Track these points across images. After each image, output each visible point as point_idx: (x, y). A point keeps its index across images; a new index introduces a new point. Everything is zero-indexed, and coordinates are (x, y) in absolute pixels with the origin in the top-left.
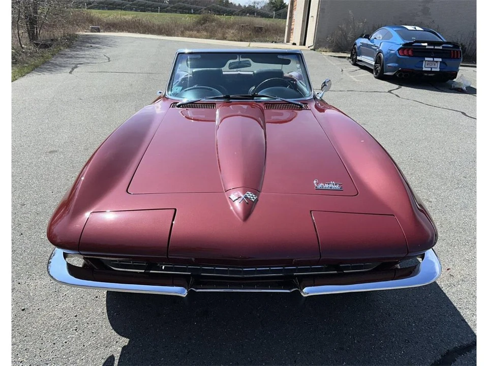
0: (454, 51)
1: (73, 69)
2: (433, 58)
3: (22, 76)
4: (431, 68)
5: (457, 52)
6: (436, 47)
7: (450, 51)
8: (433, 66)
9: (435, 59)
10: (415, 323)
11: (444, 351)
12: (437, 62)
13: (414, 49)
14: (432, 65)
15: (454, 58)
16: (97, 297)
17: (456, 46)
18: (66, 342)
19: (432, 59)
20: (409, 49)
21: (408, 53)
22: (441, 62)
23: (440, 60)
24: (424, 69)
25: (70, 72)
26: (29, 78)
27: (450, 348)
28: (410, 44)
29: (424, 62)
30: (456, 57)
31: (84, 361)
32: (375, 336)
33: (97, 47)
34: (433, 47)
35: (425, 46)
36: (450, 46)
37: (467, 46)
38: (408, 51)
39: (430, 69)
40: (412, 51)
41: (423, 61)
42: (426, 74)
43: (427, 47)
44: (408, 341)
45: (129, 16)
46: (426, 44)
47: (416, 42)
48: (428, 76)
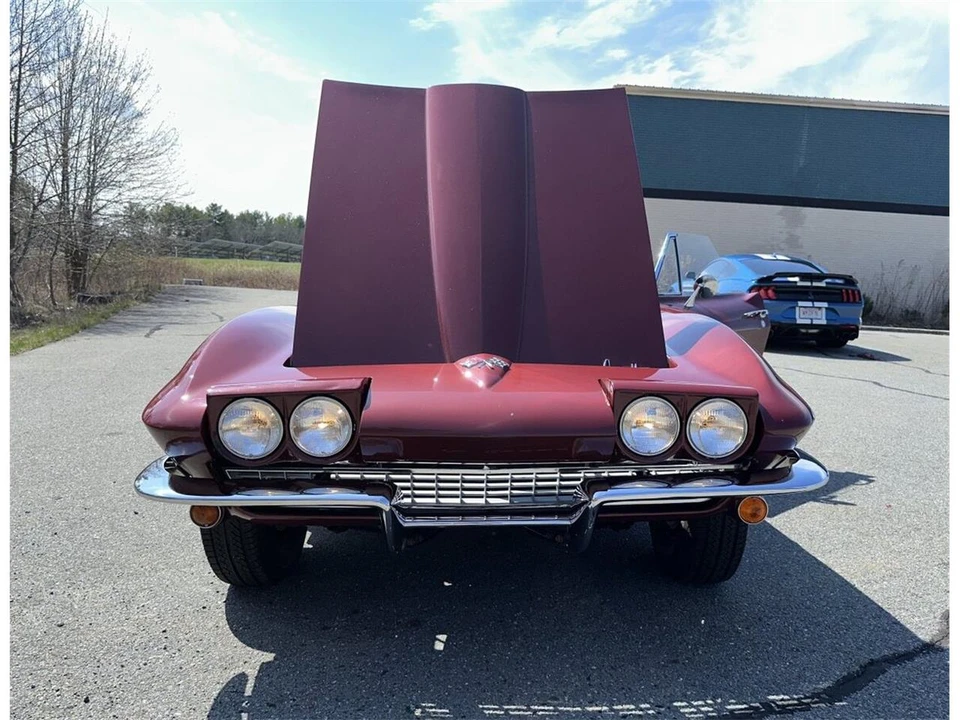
0: (847, 290)
1: (152, 332)
2: (813, 301)
3: (55, 340)
4: (812, 319)
5: (853, 291)
6: (815, 284)
7: (841, 290)
8: (813, 316)
9: (817, 304)
10: (807, 627)
11: (864, 660)
12: (820, 308)
13: (776, 287)
14: (811, 314)
15: (848, 301)
16: (204, 608)
17: (849, 281)
18: (145, 664)
19: (810, 304)
20: (769, 288)
21: (767, 294)
22: (826, 308)
23: (825, 305)
24: (799, 321)
25: (147, 336)
26: (67, 344)
27: (876, 656)
28: (769, 279)
29: (797, 309)
30: (851, 300)
31: (182, 687)
32: (736, 645)
33: (203, 302)
34: (809, 284)
35: (796, 282)
36: (837, 281)
37: (874, 299)
38: (766, 291)
39: (809, 322)
40: (774, 291)
41: (794, 308)
42: (803, 331)
43: (799, 284)
44: (798, 650)
45: (258, 267)
46: (796, 279)
47: (779, 275)
48: (807, 334)
